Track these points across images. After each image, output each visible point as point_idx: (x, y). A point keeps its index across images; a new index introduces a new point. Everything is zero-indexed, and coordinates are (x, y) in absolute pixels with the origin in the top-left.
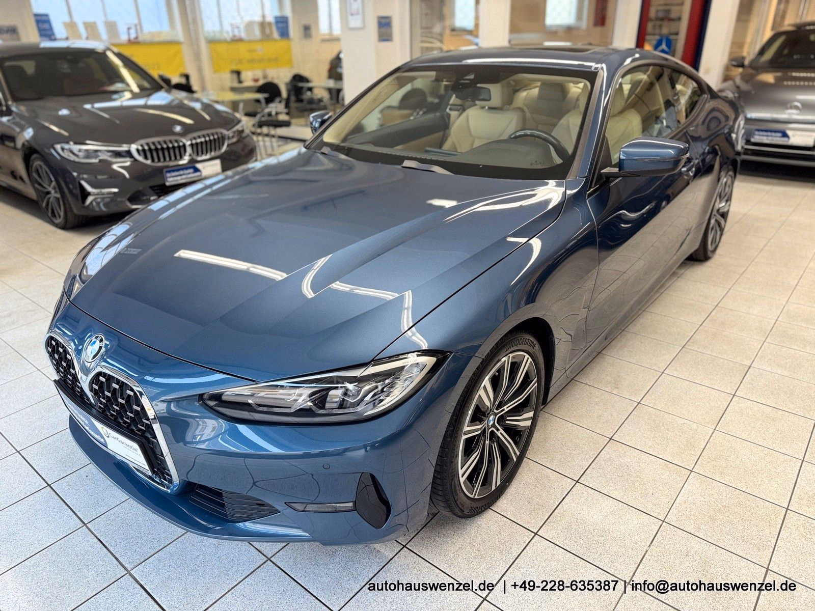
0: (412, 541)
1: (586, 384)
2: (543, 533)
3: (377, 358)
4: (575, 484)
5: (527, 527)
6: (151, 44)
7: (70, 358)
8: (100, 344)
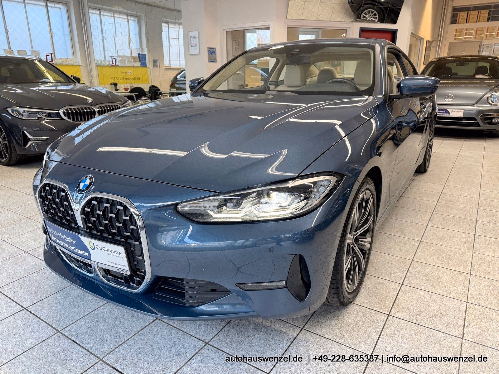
0: (307, 325)
1: (384, 233)
2: (394, 314)
3: (301, 175)
4: (401, 286)
5: (381, 312)
6: (61, 65)
7: (63, 194)
8: (90, 181)
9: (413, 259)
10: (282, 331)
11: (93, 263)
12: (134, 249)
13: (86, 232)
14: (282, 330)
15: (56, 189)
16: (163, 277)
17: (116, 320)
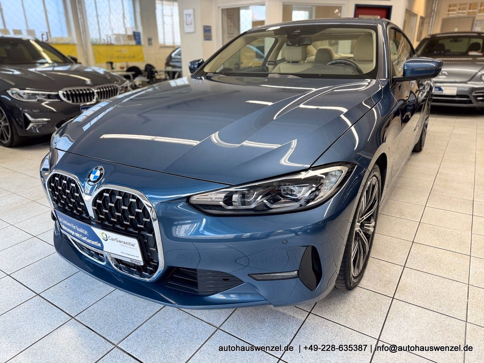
0: (314, 309)
2: (398, 297)
3: (312, 166)
4: (404, 268)
5: (386, 295)
6: (57, 44)
7: (74, 185)
8: (100, 172)
9: (413, 241)
10: (290, 316)
11: (106, 253)
12: (147, 241)
13: (97, 223)
14: (290, 314)
15: (66, 180)
16: (175, 267)
17: (128, 305)
